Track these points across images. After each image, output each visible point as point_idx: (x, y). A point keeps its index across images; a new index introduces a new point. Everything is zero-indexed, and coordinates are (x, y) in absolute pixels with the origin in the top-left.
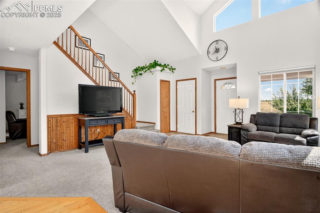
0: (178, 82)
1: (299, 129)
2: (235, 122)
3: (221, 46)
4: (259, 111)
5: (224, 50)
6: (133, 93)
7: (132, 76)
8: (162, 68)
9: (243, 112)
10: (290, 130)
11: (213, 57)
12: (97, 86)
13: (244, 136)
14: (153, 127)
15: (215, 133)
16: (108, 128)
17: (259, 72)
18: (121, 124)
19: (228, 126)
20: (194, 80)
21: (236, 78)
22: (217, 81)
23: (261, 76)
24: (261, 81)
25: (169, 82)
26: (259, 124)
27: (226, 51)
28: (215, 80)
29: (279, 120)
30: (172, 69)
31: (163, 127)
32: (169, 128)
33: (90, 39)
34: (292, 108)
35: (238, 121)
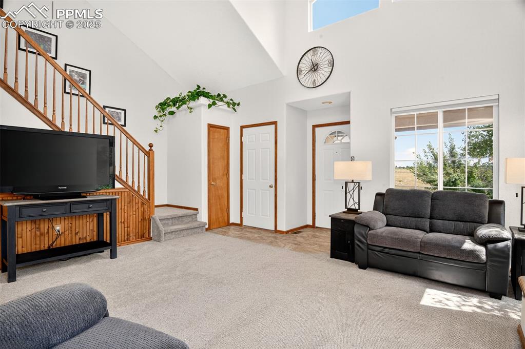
0: (244, 130)
1: (469, 224)
2: (346, 208)
3: (322, 58)
4: (392, 186)
5: (327, 66)
6: (147, 148)
7: (155, 117)
8: (212, 101)
9: (360, 188)
10: (451, 225)
11: (307, 80)
12: (54, 131)
13: (360, 237)
14: (194, 217)
15: (313, 226)
16: (85, 221)
17: (391, 109)
18: (108, 213)
19: (330, 216)
20: (274, 126)
21: (348, 122)
22: (317, 129)
23: (396, 116)
24: (396, 129)
25: (227, 129)
26: (391, 213)
27: (331, 68)
28: (314, 127)
29: (430, 204)
30: (233, 105)
31: (214, 217)
32: (226, 218)
33: (57, 36)
34: (450, 180)
35: (351, 205)
